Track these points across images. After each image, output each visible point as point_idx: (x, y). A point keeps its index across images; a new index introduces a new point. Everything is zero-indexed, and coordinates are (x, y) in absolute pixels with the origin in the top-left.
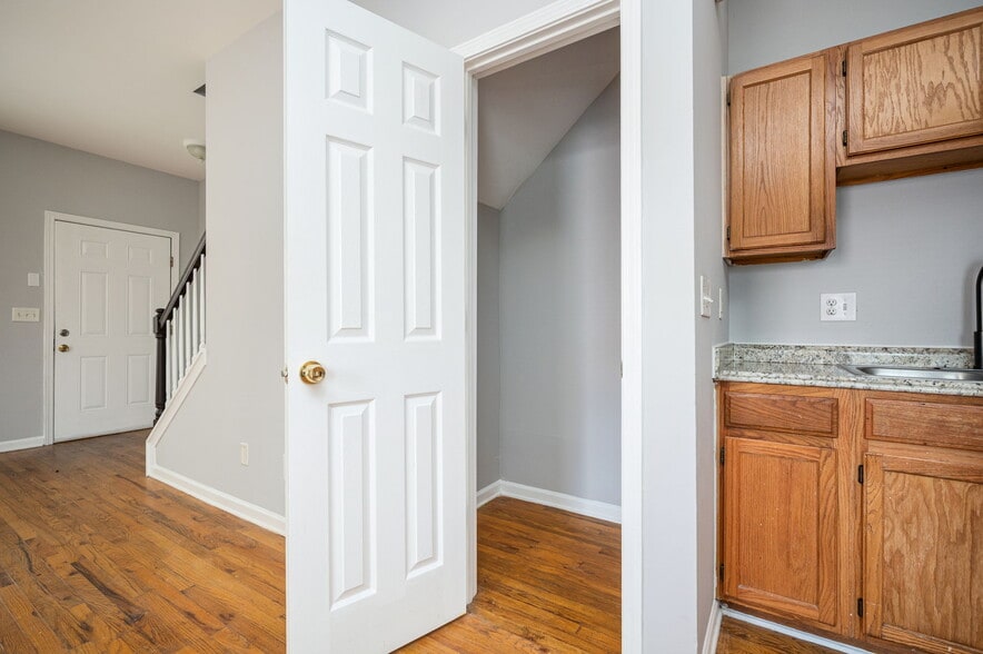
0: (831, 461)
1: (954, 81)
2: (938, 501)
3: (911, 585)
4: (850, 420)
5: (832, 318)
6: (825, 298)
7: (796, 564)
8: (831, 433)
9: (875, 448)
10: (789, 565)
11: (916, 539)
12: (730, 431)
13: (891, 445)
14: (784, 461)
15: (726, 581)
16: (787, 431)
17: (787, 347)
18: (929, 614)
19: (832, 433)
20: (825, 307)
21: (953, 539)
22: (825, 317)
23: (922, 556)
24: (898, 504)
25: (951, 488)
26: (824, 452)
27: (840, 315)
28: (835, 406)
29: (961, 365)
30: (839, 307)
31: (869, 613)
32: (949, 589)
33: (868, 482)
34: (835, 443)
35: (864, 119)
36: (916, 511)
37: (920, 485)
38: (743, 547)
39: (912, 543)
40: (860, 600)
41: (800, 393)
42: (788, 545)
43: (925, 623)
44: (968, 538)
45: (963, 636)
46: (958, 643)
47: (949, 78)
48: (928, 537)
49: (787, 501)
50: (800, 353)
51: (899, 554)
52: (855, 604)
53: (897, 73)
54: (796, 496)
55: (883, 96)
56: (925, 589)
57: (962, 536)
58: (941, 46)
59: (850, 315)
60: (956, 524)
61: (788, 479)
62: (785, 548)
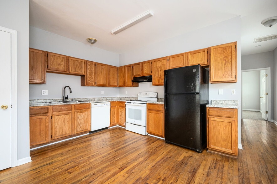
2: (61, 118)
3: (58, 130)
4: (50, 110)
5: (43, 94)
6: (42, 91)
7: (42, 135)
9: (53, 113)
10: (41, 136)
13: (56, 112)
14: (40, 119)
16: (40, 114)
17: (35, 100)
18: (60, 133)
20: (42, 93)
22: (42, 94)
26: (47, 116)
27: (45, 94)
28: (48, 108)
29: (62, 101)
30: (45, 93)
32: (62, 129)
33: (53, 118)
34: (48, 114)
35: (50, 64)
36: (58, 120)
37: (59, 117)
39: (58, 125)
40: (52, 136)
41: (42, 107)
42: (41, 133)
43: (59, 135)
44: (64, 122)
45: (63, 134)
46: (63, 135)
47: (61, 63)
48: (60, 123)
49: (41, 125)
50: (38, 101)
51: (57, 127)
52: (51, 136)
53: (55, 59)
54: (42, 124)
55: (53, 62)
56: (59, 130)
57: (63, 122)
58: (60, 58)
59: (47, 94)
60: (63, 120)
61: (41, 122)
62: (40, 134)
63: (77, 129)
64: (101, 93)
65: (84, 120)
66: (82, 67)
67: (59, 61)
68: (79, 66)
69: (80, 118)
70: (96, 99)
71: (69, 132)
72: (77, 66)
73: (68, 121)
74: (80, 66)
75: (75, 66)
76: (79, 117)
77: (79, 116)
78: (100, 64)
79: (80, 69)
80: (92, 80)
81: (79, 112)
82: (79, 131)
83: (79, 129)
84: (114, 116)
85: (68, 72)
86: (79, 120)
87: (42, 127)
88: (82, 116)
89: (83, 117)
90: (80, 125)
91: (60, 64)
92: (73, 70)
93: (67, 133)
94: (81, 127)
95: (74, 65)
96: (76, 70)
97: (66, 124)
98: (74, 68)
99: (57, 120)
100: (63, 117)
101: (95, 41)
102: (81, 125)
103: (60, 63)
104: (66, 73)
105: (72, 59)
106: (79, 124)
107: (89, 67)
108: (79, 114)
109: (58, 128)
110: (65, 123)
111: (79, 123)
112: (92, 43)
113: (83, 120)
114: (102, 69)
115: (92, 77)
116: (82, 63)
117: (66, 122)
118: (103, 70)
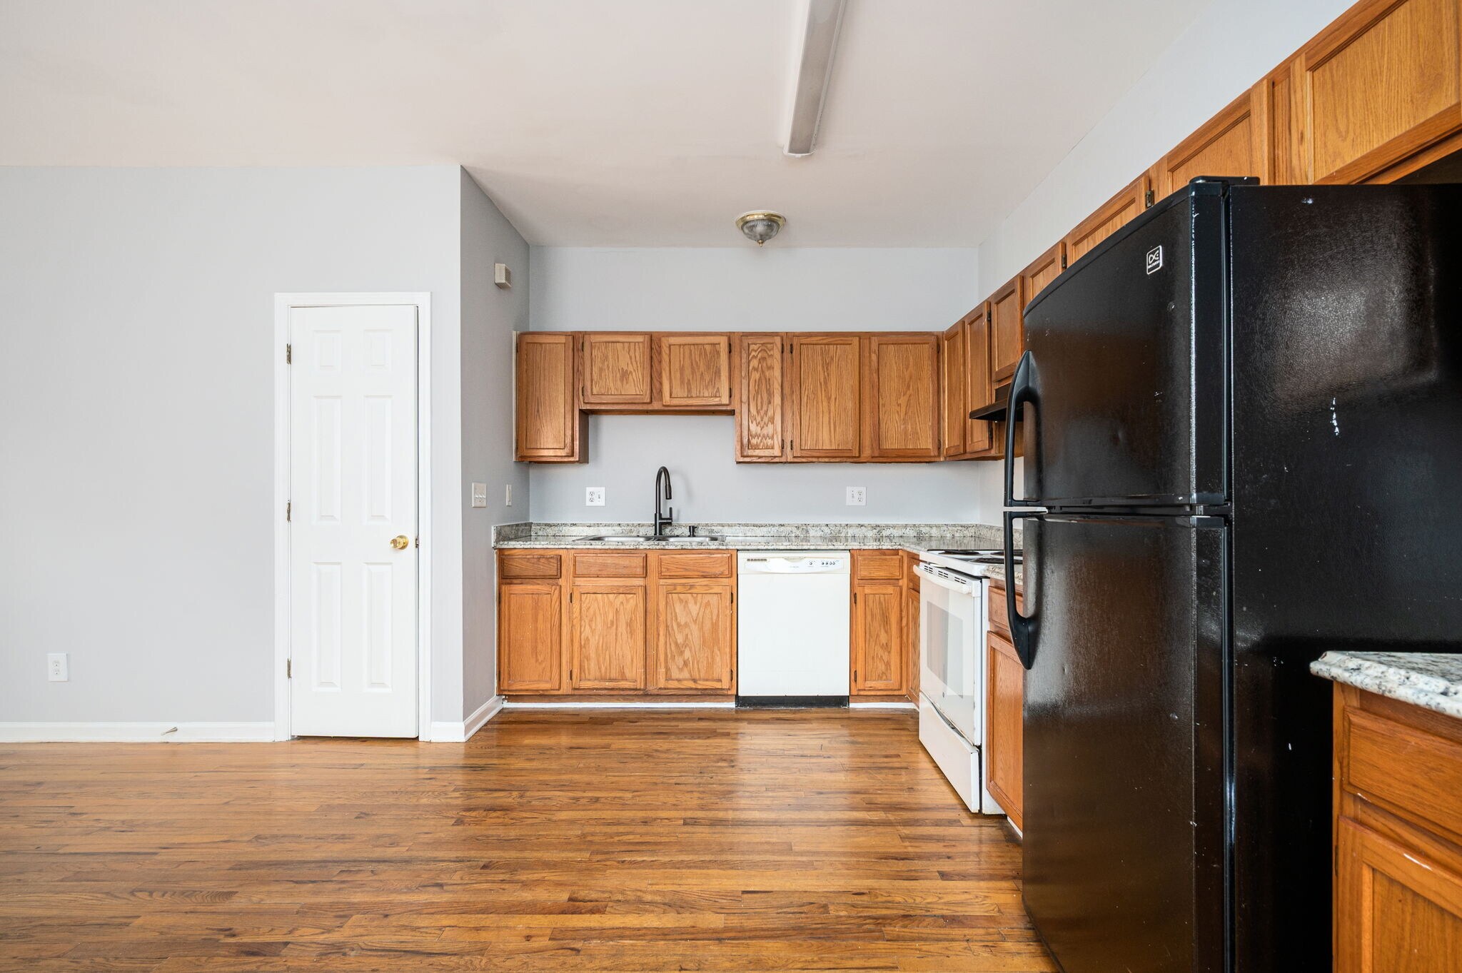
0: (557, 592)
1: (632, 370)
2: (604, 606)
3: (593, 655)
4: (567, 568)
5: (589, 504)
6: (589, 490)
7: (540, 659)
8: (557, 575)
9: (579, 581)
10: (537, 660)
11: (595, 629)
12: (504, 581)
13: (585, 579)
14: (534, 596)
15: (502, 680)
16: (536, 578)
17: (565, 525)
18: (600, 668)
19: (559, 575)
20: (588, 496)
21: (609, 625)
23: (597, 638)
24: (587, 611)
25: (608, 598)
26: (553, 587)
27: (597, 503)
28: (559, 560)
29: (647, 534)
30: (596, 497)
31: (574, 677)
32: (608, 652)
33: (575, 601)
34: (561, 582)
35: (592, 382)
36: (595, 614)
37: (596, 599)
38: (512, 655)
39: (593, 631)
40: (571, 671)
41: (541, 552)
43: (598, 674)
44: (614, 623)
45: (613, 675)
46: (611, 680)
47: (631, 368)
48: (599, 627)
49: (536, 621)
50: (573, 528)
51: (587, 639)
52: (569, 673)
53: (607, 358)
54: (540, 617)
55: (601, 370)
56: (598, 656)
57: (612, 623)
58: (626, 348)
59: (601, 502)
60: (610, 617)
61: (536, 607)
62: (535, 650)
63: (667, 669)
64: (849, 502)
65: (701, 629)
66: (718, 373)
67: (624, 362)
68: (702, 368)
69: (682, 620)
70: (812, 533)
71: (634, 674)
72: (693, 372)
73: (630, 624)
74: (708, 368)
75: (688, 372)
76: (677, 611)
77: (678, 608)
78: (814, 340)
79: (711, 380)
80: (769, 430)
81: (679, 589)
82: (679, 680)
83: (681, 670)
84: (883, 638)
85: (656, 406)
86: (679, 625)
87: (540, 625)
88: (694, 609)
89: (694, 614)
90: (682, 653)
91: (625, 375)
92: (678, 391)
93: (628, 674)
94: (686, 663)
95: (682, 369)
96: (689, 391)
97: (625, 636)
98: (682, 382)
99: (591, 611)
100: (611, 603)
101: (773, 222)
102: (687, 654)
103: (625, 368)
104: (650, 407)
105: (673, 340)
106: (676, 644)
107: (754, 363)
108: (681, 601)
109: (593, 642)
110: (619, 629)
111: (680, 640)
112: (763, 238)
113: (695, 628)
114: (826, 366)
115: (770, 413)
116: (718, 353)
117: (623, 628)
118: (833, 367)
